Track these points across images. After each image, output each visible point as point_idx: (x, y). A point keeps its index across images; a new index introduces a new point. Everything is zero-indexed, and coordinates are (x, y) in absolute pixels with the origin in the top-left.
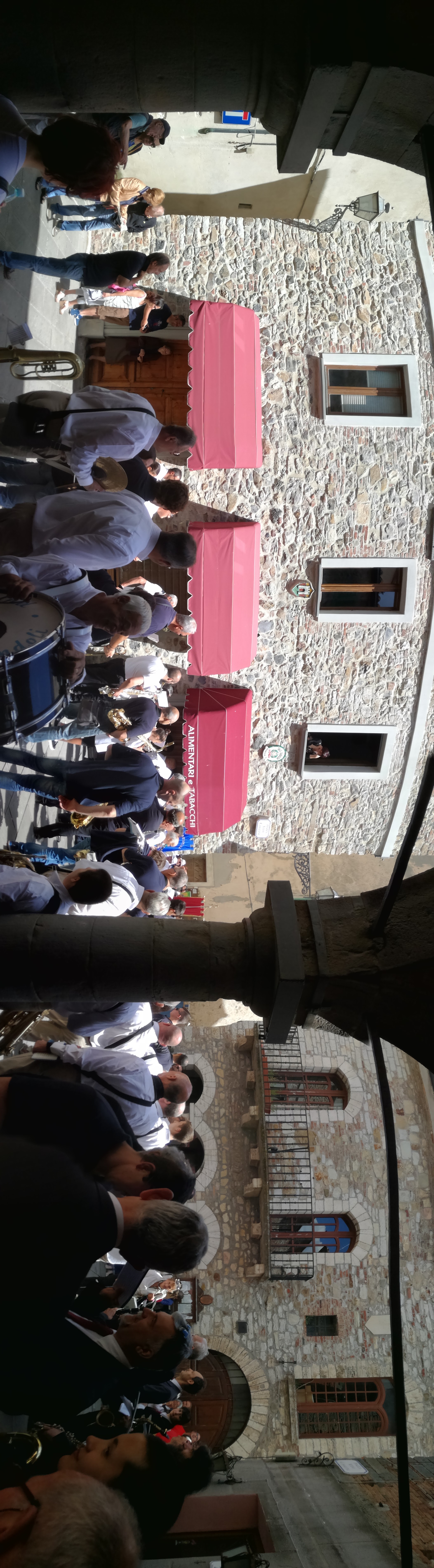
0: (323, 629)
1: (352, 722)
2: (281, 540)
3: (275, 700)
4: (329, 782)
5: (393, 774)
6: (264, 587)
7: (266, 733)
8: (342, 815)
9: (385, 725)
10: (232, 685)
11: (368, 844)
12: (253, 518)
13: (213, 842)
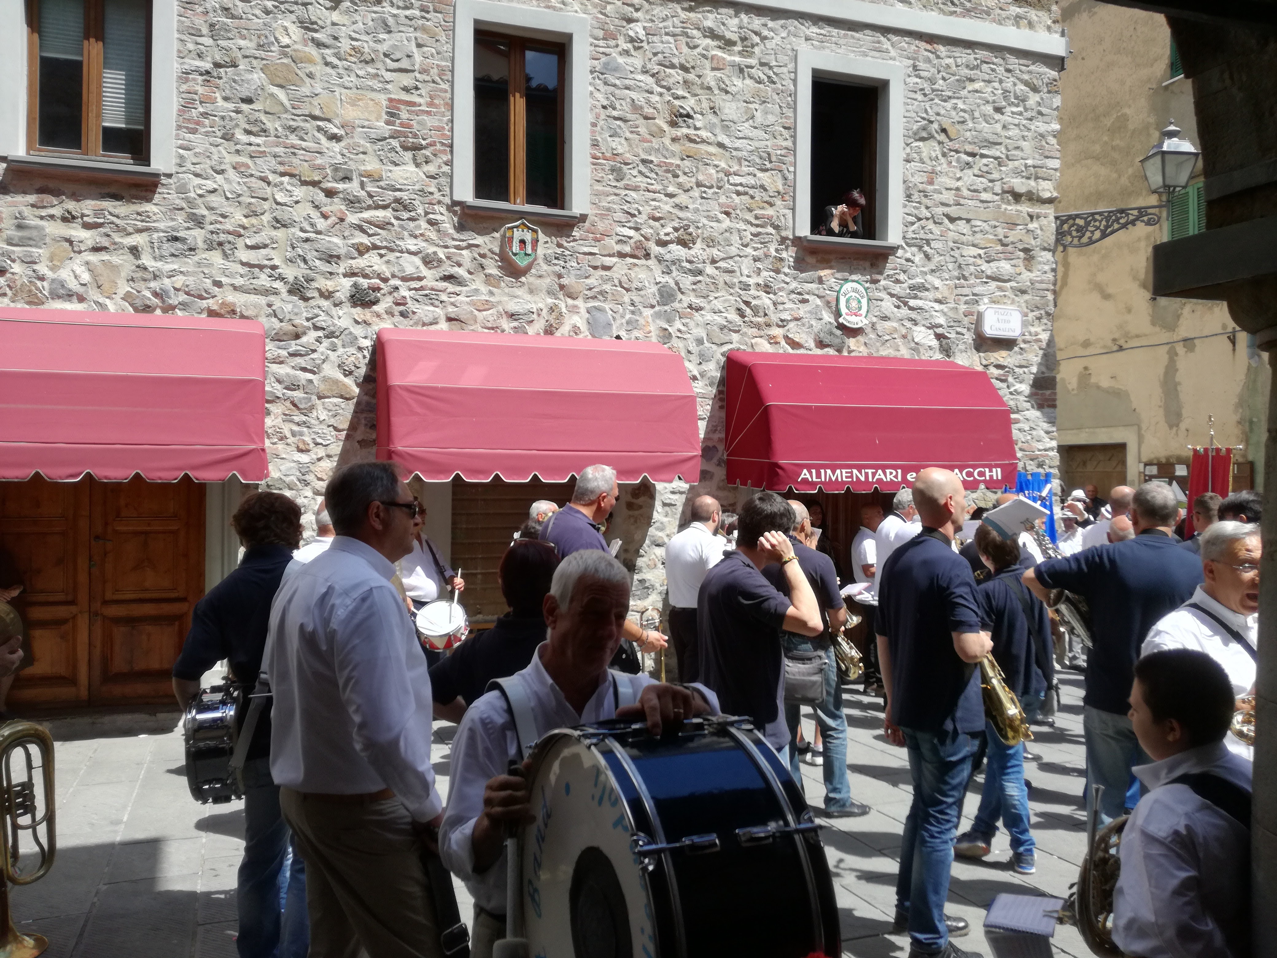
0: (604, 204)
1: (789, 143)
2: (414, 284)
3: (747, 303)
4: (908, 188)
5: (893, 53)
6: (515, 324)
7: (813, 322)
8: (973, 155)
9: (795, 73)
10: (720, 392)
11: (1035, 89)
12: (367, 343)
13: (1032, 429)
